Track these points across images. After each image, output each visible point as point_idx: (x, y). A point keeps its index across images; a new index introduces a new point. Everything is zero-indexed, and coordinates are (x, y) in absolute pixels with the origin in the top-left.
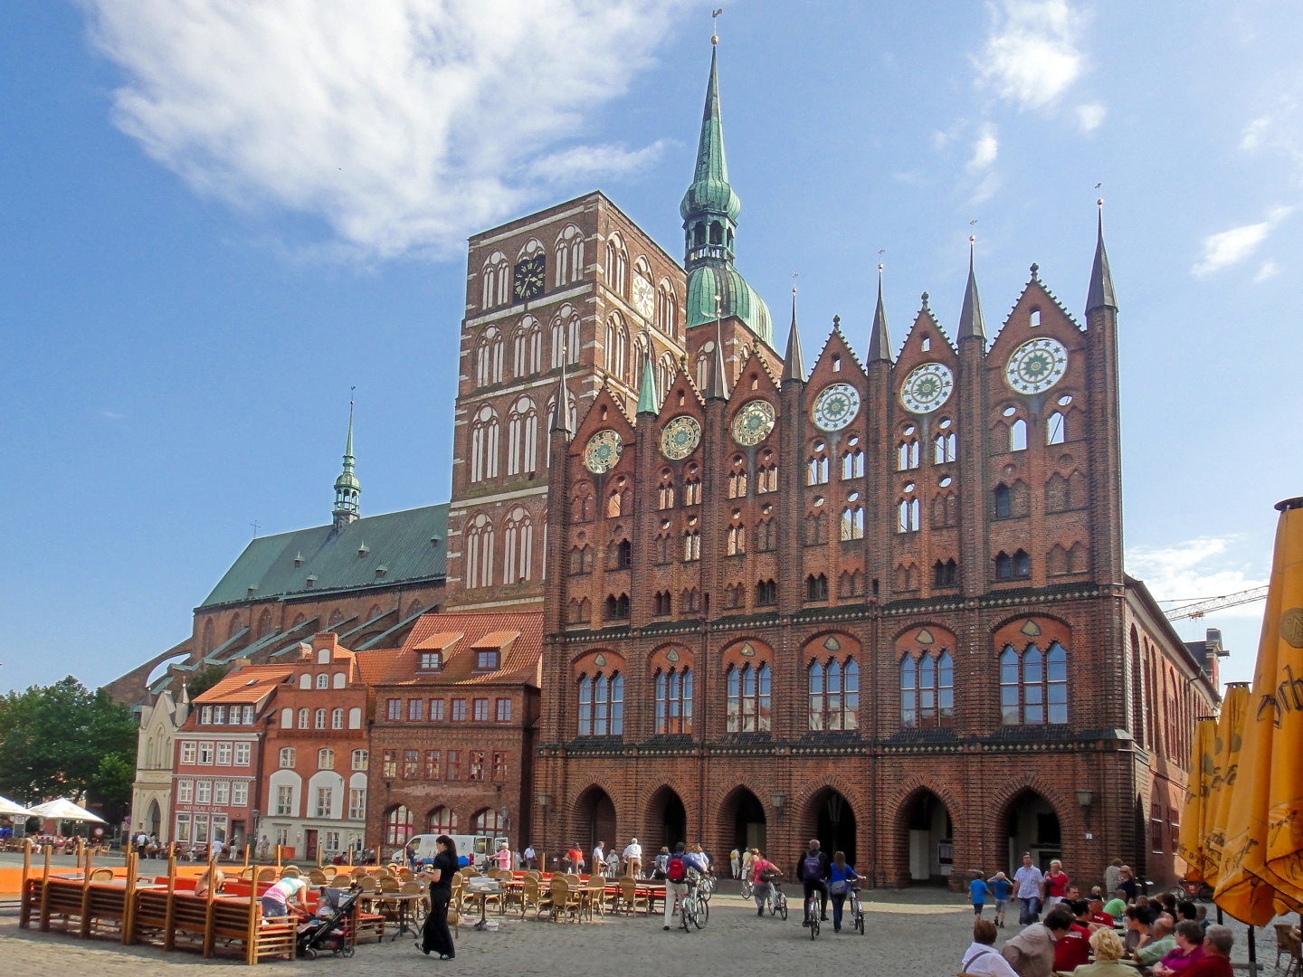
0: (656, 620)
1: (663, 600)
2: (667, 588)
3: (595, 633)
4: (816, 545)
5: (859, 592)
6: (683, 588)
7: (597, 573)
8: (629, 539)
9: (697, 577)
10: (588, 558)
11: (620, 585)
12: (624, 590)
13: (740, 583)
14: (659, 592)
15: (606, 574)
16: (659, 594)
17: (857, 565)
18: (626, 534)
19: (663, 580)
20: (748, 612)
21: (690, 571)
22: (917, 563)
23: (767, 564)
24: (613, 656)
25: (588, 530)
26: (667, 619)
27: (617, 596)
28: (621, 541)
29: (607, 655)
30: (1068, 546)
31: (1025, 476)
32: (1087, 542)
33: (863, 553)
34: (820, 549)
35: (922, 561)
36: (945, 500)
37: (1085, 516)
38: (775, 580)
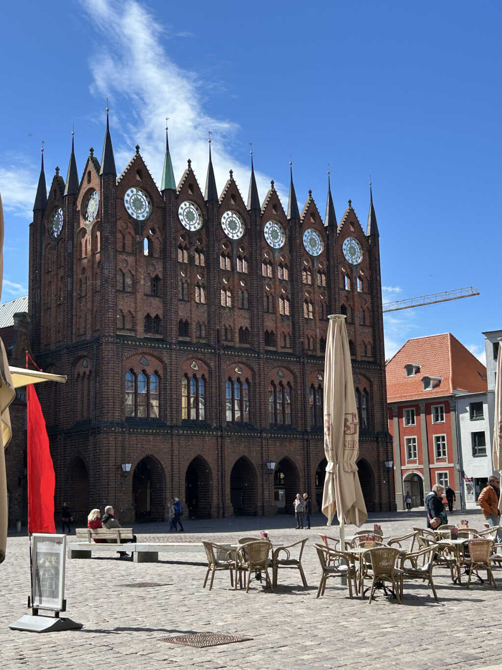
0: (181, 339)
1: (184, 327)
2: (187, 318)
3: (140, 340)
4: (268, 312)
5: (288, 345)
6: (197, 321)
7: (139, 296)
8: (160, 276)
9: (206, 315)
10: (129, 281)
11: (155, 307)
12: (158, 313)
13: (230, 326)
14: (181, 319)
15: (145, 298)
16: (181, 322)
17: (289, 331)
18: (159, 270)
19: (183, 312)
20: (238, 345)
21: (202, 310)
22: (314, 336)
23: (245, 318)
24: (154, 360)
25: (131, 259)
26: (188, 339)
27: (153, 316)
28: (153, 276)
29: (149, 358)
30: (366, 342)
31: (352, 304)
32: (372, 343)
33: (291, 324)
34: (271, 315)
35: (316, 336)
36: (322, 305)
37: (371, 330)
38: (250, 329)
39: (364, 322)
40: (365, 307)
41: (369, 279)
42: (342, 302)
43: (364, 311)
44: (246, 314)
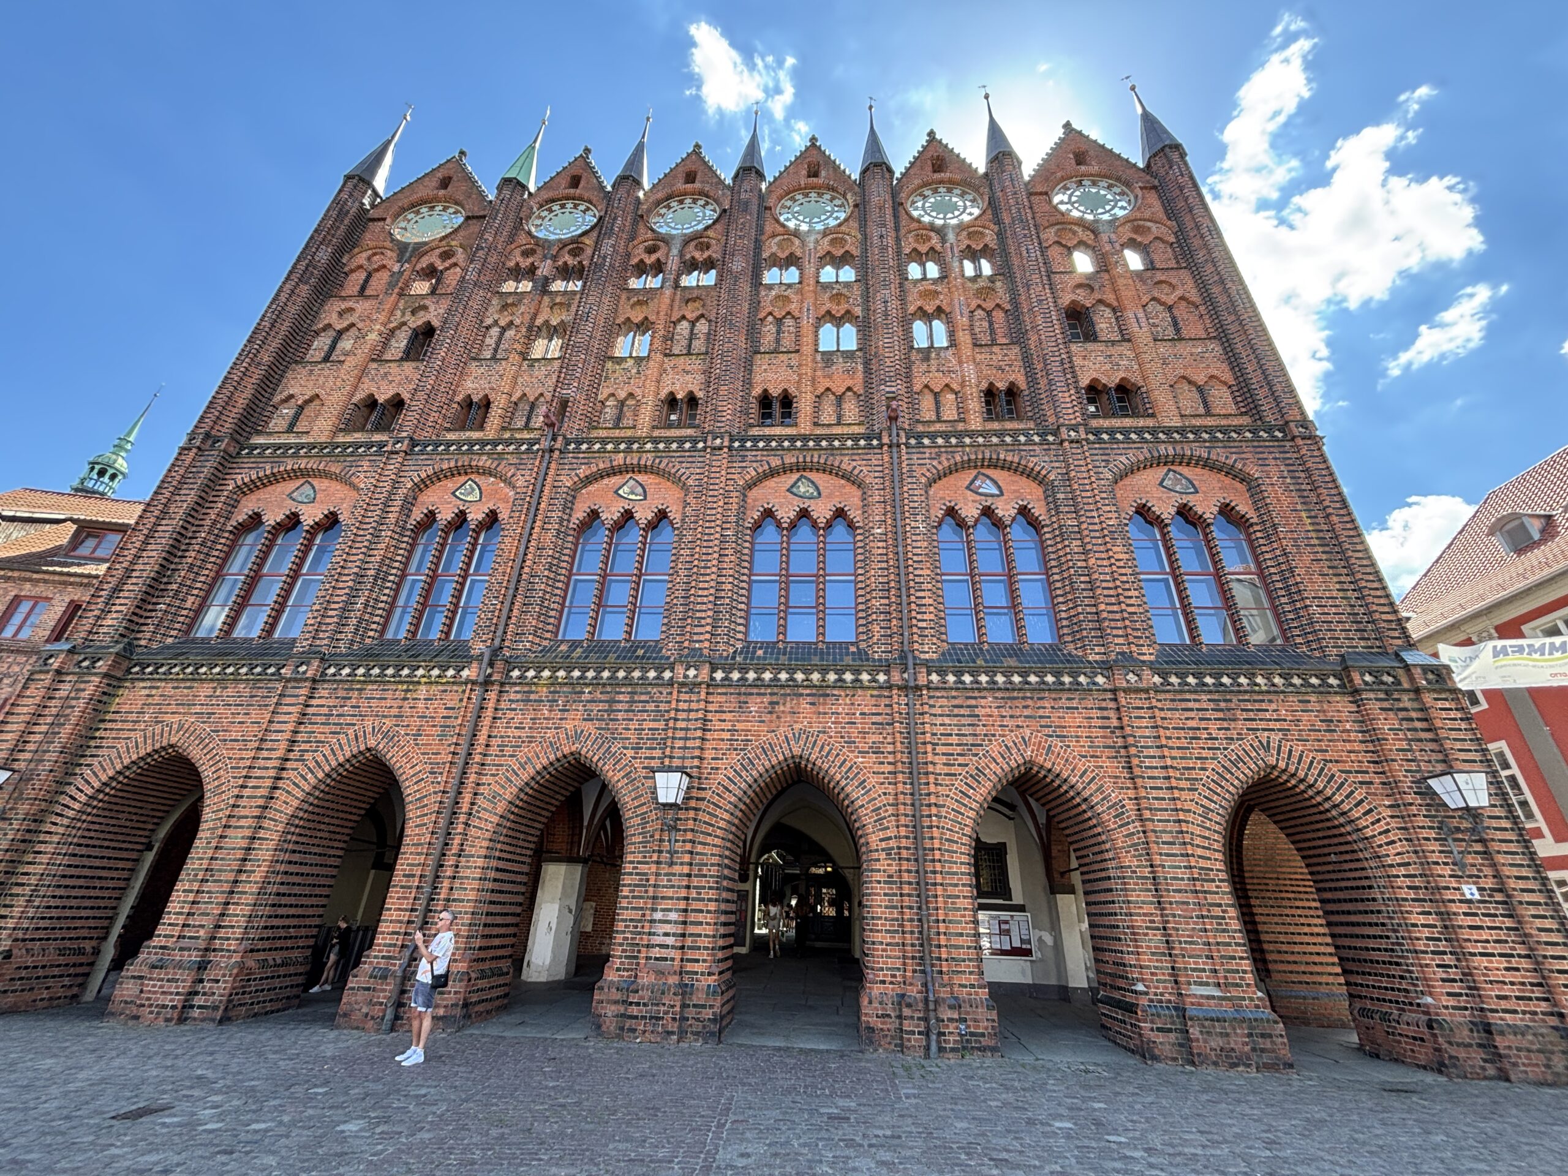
0: (451, 436)
1: (474, 408)
2: (487, 392)
4: (775, 351)
5: (851, 418)
6: (518, 394)
7: (356, 363)
8: (436, 324)
9: (550, 381)
10: (348, 345)
11: (394, 382)
12: (401, 390)
13: (631, 395)
14: (468, 397)
15: (374, 365)
16: (467, 400)
17: (850, 382)
18: (432, 317)
19: (482, 381)
20: (642, 432)
21: (540, 371)
22: (955, 386)
23: (687, 373)
24: (335, 486)
26: (472, 434)
27: (382, 398)
28: (416, 324)
29: (323, 484)
30: (1201, 379)
31: (1110, 298)
32: (1228, 377)
33: (860, 367)
34: (784, 357)
35: (963, 384)
36: (989, 313)
37: (1215, 347)
38: (700, 394)
39: (1178, 331)
40: (1170, 299)
41: (1172, 239)
42: (1066, 300)
43: (1170, 308)
44: (696, 364)
